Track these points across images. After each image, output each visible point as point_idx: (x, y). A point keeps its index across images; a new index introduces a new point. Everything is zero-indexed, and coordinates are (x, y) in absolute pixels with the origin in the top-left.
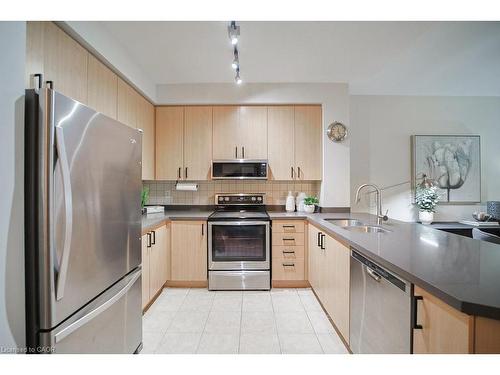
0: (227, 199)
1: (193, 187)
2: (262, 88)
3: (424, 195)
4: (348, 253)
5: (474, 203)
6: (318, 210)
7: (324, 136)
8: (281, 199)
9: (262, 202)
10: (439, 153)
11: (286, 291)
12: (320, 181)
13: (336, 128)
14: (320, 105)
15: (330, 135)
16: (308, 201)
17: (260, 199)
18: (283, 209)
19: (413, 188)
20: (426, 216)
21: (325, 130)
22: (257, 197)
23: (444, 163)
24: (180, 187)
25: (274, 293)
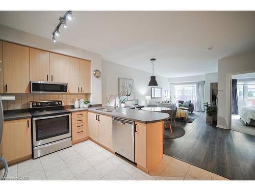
0: (40, 104)
1: (13, 98)
3: (122, 98)
4: (111, 119)
5: (132, 100)
6: (90, 106)
7: (92, 75)
8: (71, 102)
9: (61, 104)
10: (126, 84)
11: (80, 144)
12: (90, 94)
13: (97, 72)
14: (91, 61)
15: (95, 75)
16: (85, 103)
17: (60, 103)
18: (73, 107)
19: (119, 96)
20: (123, 105)
21: (92, 73)
22: (58, 102)
23: (127, 88)
25: (74, 147)
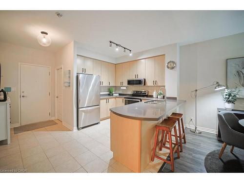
1: (125, 88)
2: (142, 53)
7: (166, 68)
14: (164, 55)
16: (159, 94)
24: (122, 88)
